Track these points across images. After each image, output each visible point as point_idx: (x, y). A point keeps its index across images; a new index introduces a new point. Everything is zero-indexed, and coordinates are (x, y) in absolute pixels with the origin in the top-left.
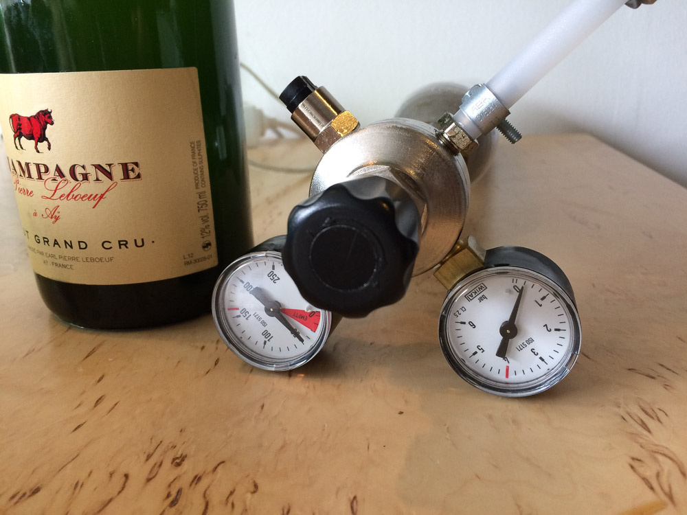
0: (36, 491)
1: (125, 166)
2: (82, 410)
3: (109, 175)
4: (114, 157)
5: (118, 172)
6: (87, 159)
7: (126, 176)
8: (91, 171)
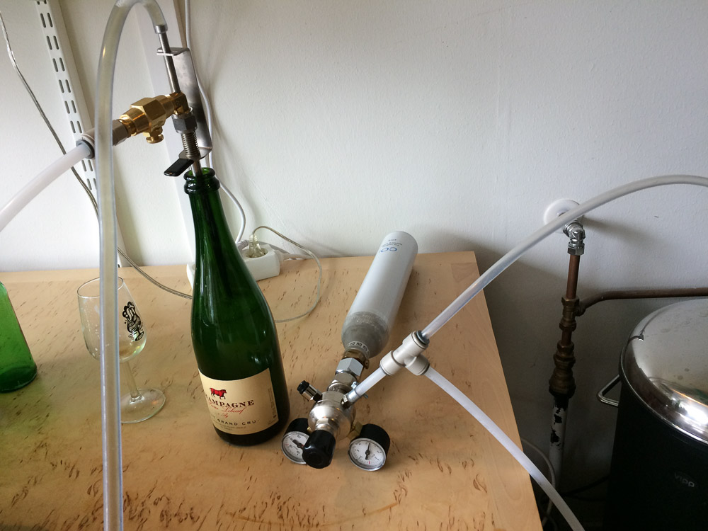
0: (245, 509)
1: (249, 402)
2: (247, 482)
3: (244, 405)
4: (245, 400)
5: (247, 404)
6: (237, 402)
7: (249, 404)
8: (239, 405)
